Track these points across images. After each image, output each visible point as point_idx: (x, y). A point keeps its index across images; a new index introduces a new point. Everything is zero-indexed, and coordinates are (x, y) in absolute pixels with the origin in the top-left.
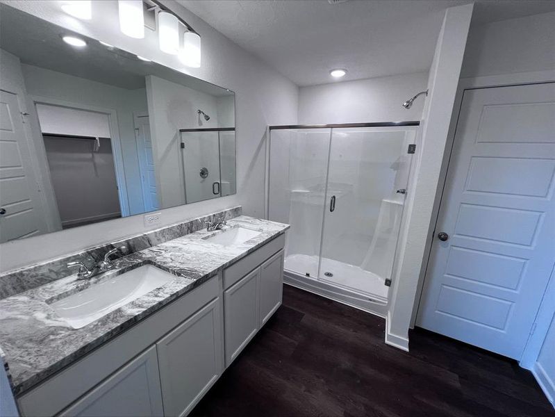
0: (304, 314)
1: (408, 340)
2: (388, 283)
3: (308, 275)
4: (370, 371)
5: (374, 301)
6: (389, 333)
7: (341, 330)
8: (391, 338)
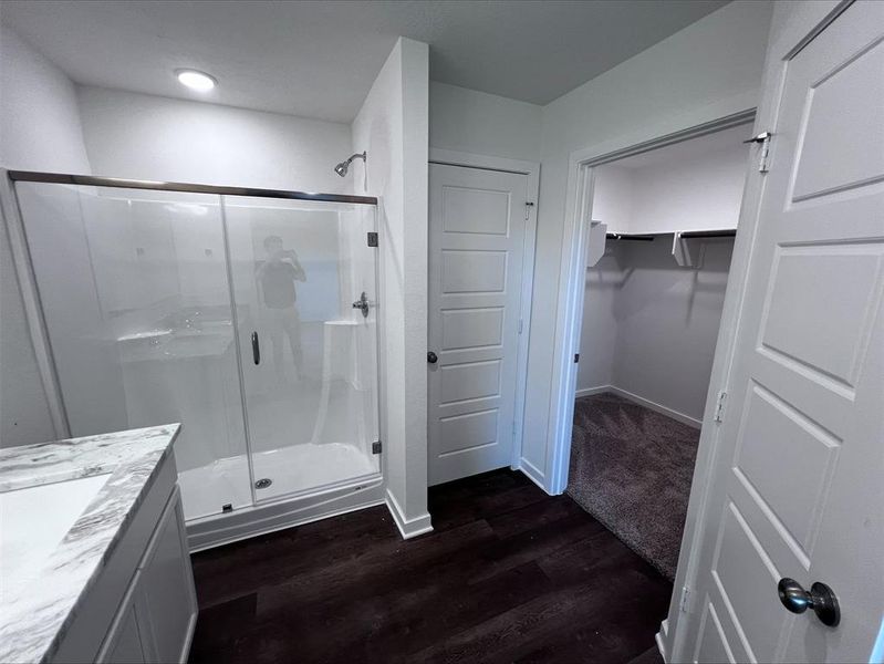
0: (256, 594)
1: (429, 515)
2: (377, 448)
3: (228, 508)
4: (410, 600)
5: (364, 486)
6: (406, 522)
7: (337, 569)
8: (408, 528)
